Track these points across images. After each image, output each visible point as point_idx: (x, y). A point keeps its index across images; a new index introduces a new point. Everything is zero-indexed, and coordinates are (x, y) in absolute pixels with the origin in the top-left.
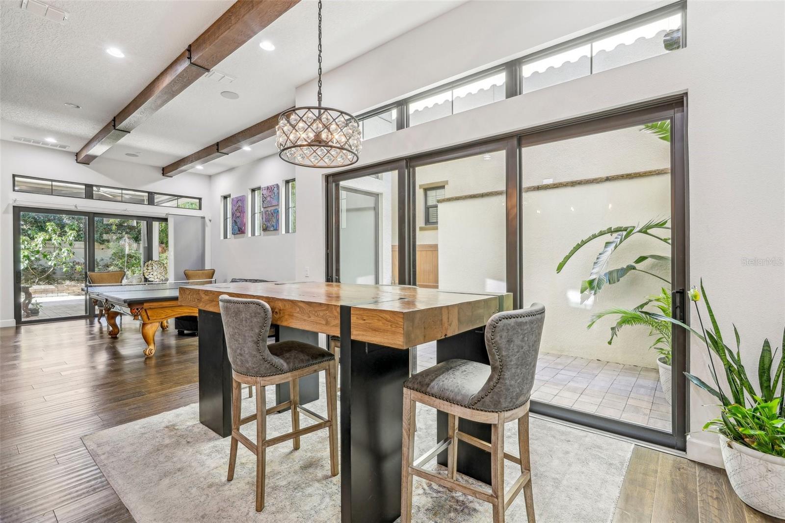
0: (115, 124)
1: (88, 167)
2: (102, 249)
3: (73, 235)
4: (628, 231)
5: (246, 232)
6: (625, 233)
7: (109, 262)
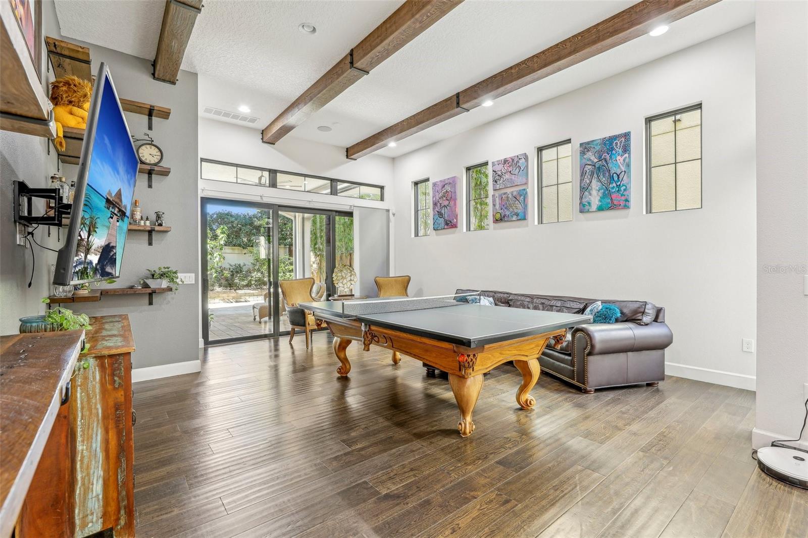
0: (352, 59)
1: (273, 148)
2: (245, 254)
3: (224, 239)
5: (459, 225)
7: (251, 267)
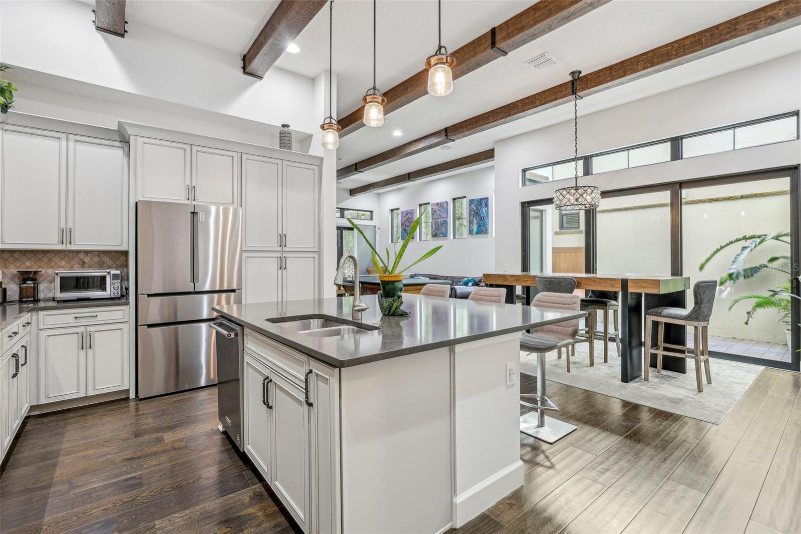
4: (762, 238)
6: (758, 240)
